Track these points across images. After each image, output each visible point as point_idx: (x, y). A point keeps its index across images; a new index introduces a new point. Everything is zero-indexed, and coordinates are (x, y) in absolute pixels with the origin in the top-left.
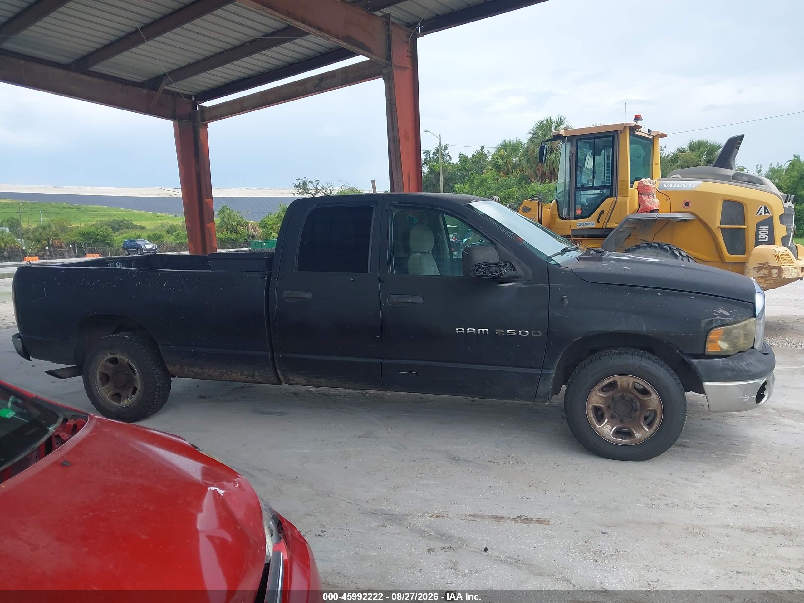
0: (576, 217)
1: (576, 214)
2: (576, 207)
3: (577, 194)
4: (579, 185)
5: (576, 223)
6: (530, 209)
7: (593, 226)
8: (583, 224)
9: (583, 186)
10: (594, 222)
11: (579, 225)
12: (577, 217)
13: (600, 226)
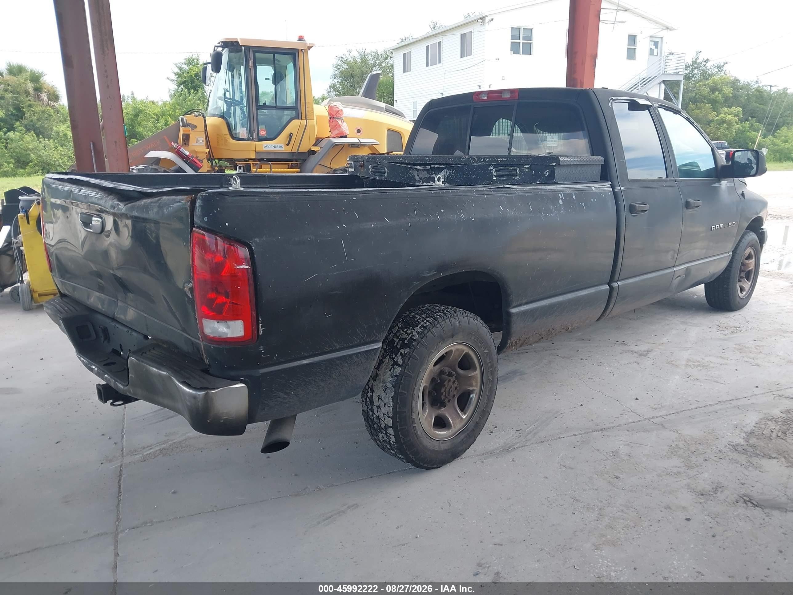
0: (260, 138)
1: (260, 135)
2: (259, 127)
3: (259, 113)
4: (261, 104)
5: (262, 145)
6: (196, 127)
7: (282, 150)
8: (270, 147)
9: (265, 104)
10: (283, 145)
11: (266, 147)
12: (262, 139)
13: (289, 149)
